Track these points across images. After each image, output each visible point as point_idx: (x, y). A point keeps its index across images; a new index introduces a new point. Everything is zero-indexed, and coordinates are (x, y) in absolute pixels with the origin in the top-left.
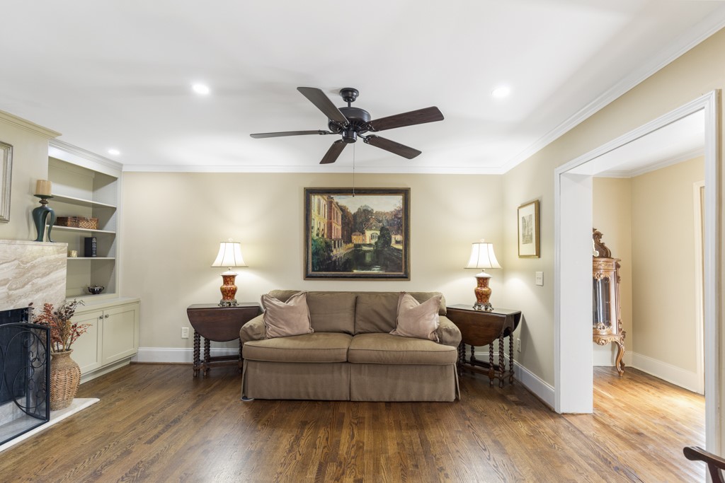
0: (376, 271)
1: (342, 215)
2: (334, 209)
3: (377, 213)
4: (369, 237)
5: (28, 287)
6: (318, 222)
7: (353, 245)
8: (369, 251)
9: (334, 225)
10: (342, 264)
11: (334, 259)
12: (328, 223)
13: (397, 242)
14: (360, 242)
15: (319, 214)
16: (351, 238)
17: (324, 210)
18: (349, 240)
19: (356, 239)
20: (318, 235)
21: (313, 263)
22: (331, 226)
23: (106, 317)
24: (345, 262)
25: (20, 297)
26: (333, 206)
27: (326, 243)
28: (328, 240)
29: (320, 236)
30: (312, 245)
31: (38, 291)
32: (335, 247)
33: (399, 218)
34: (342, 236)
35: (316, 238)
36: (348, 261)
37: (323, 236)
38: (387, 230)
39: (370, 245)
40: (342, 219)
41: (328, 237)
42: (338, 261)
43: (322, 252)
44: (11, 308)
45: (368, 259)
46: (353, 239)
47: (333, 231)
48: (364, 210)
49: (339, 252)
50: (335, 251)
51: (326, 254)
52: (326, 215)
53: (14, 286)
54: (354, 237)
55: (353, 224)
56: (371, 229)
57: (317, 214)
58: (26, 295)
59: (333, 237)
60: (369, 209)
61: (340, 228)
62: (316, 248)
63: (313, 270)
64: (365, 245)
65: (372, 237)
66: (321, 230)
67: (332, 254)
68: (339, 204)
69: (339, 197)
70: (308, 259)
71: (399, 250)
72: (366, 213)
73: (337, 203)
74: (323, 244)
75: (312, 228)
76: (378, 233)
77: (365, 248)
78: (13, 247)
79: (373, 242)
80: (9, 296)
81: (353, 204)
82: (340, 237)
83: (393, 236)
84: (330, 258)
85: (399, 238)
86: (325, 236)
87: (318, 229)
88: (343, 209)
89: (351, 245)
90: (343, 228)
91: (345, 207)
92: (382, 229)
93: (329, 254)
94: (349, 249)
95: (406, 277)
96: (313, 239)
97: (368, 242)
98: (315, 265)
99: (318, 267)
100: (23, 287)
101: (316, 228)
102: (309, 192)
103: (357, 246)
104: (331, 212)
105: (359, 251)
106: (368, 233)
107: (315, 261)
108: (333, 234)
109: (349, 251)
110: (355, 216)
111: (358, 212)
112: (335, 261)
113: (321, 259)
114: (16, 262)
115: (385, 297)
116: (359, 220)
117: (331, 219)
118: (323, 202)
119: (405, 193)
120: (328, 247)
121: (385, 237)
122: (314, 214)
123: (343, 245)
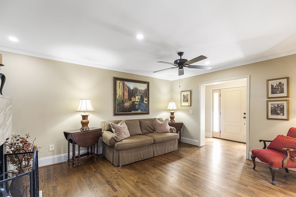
0: (139, 111)
3: (140, 90)
4: (137, 99)
6: (119, 92)
8: (137, 104)
12: (123, 92)
13: (146, 101)
14: (134, 101)
15: (120, 89)
17: (121, 87)
18: (130, 100)
19: (133, 99)
20: (119, 97)
21: (117, 109)
22: (124, 94)
26: (125, 86)
28: (123, 99)
30: (117, 101)
32: (125, 103)
33: (146, 92)
34: (128, 98)
36: (130, 108)
37: (121, 98)
38: (143, 96)
39: (137, 102)
40: (128, 91)
42: (127, 108)
43: (121, 104)
45: (137, 107)
48: (136, 88)
49: (127, 104)
50: (125, 104)
52: (122, 89)
54: (132, 99)
55: (132, 93)
56: (138, 96)
60: (137, 88)
61: (127, 95)
62: (119, 103)
63: (117, 112)
64: (136, 102)
65: (138, 99)
66: (120, 95)
68: (127, 85)
69: (127, 82)
70: (115, 107)
71: (146, 104)
72: (136, 89)
74: (121, 101)
76: (140, 97)
77: (136, 103)
79: (138, 101)
81: (132, 86)
83: (144, 99)
84: (124, 106)
85: (146, 99)
89: (131, 102)
90: (128, 95)
91: (129, 87)
92: (141, 96)
93: (123, 105)
95: (148, 113)
96: (117, 99)
97: (137, 101)
99: (119, 111)
101: (118, 94)
102: (116, 79)
103: (133, 102)
104: (124, 88)
105: (134, 104)
106: (137, 97)
107: (118, 108)
108: (125, 97)
109: (131, 104)
110: (132, 90)
111: (133, 89)
112: (125, 108)
113: (120, 107)
115: (149, 120)
116: (134, 92)
118: (121, 84)
119: (148, 83)
120: (123, 102)
121: (142, 99)
122: (118, 88)
123: (129, 102)
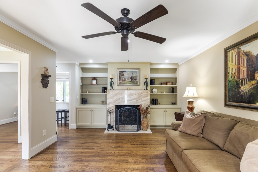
1: (247, 59)
2: (241, 56)
5: (140, 100)
6: (232, 68)
7: (256, 82)
9: (241, 68)
10: (248, 97)
11: (242, 93)
12: (237, 67)
15: (232, 63)
16: (254, 76)
17: (235, 59)
18: (253, 78)
20: (231, 77)
22: (239, 69)
23: (166, 111)
24: (249, 96)
25: (139, 102)
26: (241, 54)
27: (237, 82)
28: (237, 80)
29: (233, 78)
30: (229, 84)
31: (143, 101)
32: (242, 85)
34: (247, 76)
35: (230, 79)
36: (251, 95)
37: (234, 77)
40: (247, 62)
41: (237, 78)
42: (245, 95)
43: (234, 89)
44: (137, 104)
46: (256, 77)
47: (241, 73)
49: (245, 88)
50: (242, 88)
51: (236, 90)
52: (236, 62)
53: (137, 100)
54: (256, 75)
55: (256, 64)
57: (231, 63)
58: (140, 102)
59: (241, 77)
61: (245, 69)
62: (231, 86)
63: (229, 101)
66: (233, 73)
67: (240, 90)
68: (245, 51)
69: (245, 45)
70: (226, 94)
73: (243, 51)
74: (235, 83)
75: (229, 73)
78: (137, 91)
80: (136, 102)
82: (246, 77)
84: (239, 92)
86: (236, 78)
87: (232, 73)
88: (248, 55)
89: (254, 82)
90: (248, 70)
91: (249, 52)
93: (238, 90)
94: (253, 85)
96: (229, 80)
98: (230, 98)
99: (232, 99)
100: (139, 100)
101: (230, 73)
102: (227, 50)
104: (239, 59)
107: (230, 95)
108: (241, 75)
109: (253, 87)
112: (242, 95)
113: (234, 94)
114: (138, 94)
117: (239, 64)
118: (234, 54)
120: (238, 85)
122: (230, 63)
123: (248, 82)
